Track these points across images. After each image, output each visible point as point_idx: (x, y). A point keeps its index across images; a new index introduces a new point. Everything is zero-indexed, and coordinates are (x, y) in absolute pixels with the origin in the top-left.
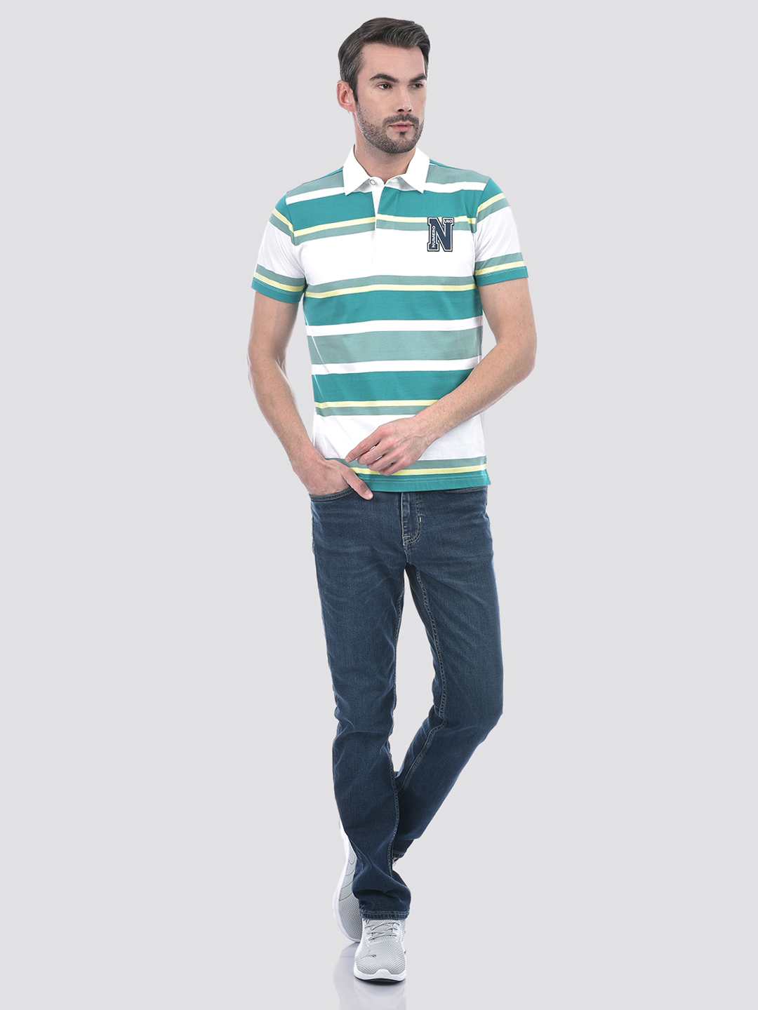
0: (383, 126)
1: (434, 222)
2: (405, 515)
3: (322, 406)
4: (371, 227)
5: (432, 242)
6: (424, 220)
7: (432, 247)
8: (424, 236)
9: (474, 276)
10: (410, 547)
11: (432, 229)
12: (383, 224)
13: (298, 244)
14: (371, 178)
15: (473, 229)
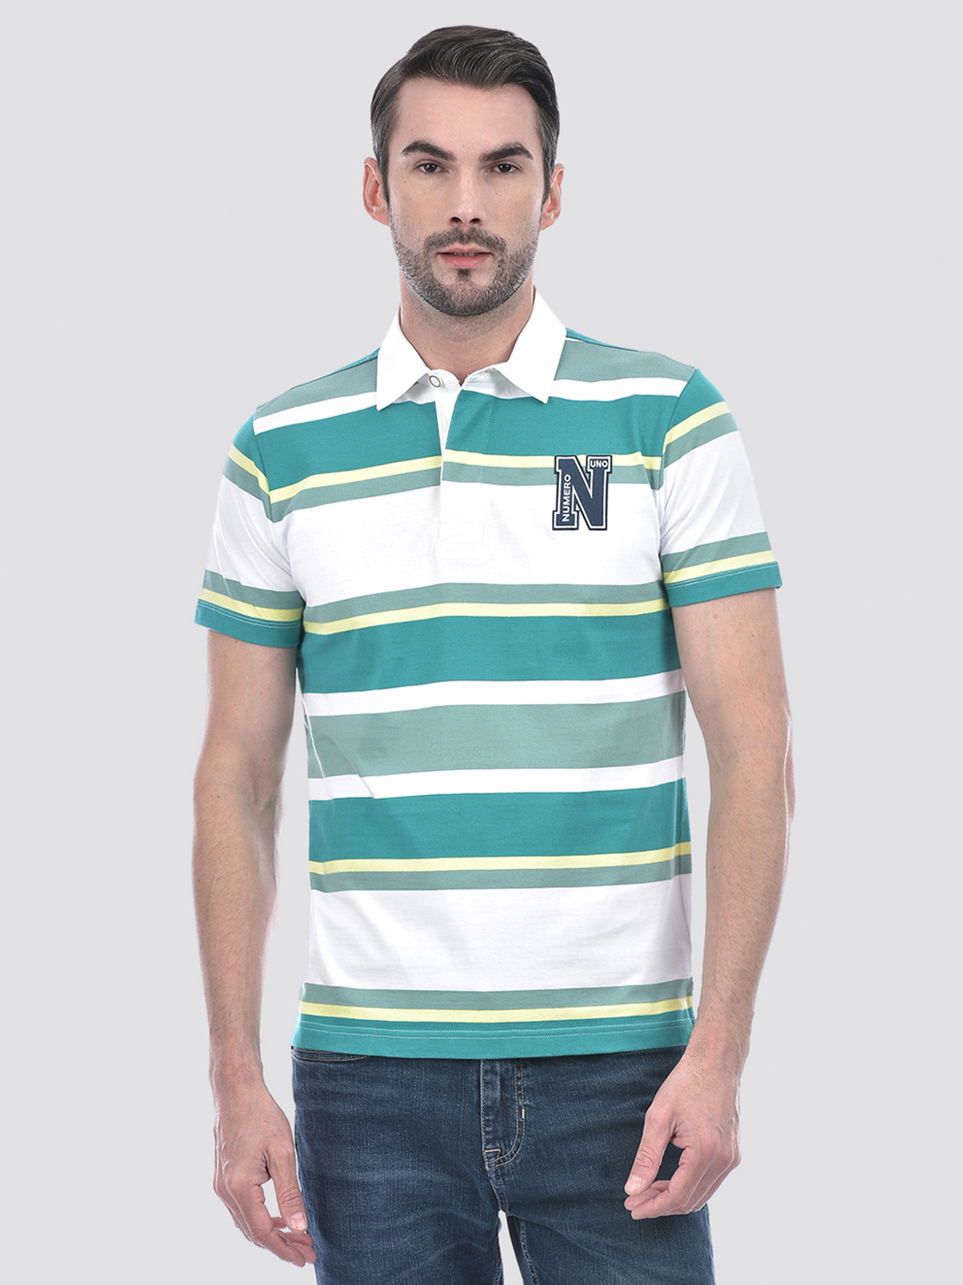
0: (426, 254)
1: (567, 466)
2: (489, 1103)
3: (321, 868)
4: (433, 478)
5: (562, 509)
6: (547, 462)
7: (562, 521)
8: (545, 497)
9: (662, 584)
10: (500, 1174)
11: (563, 482)
12: (459, 473)
13: (280, 519)
14: (431, 373)
15: (654, 480)
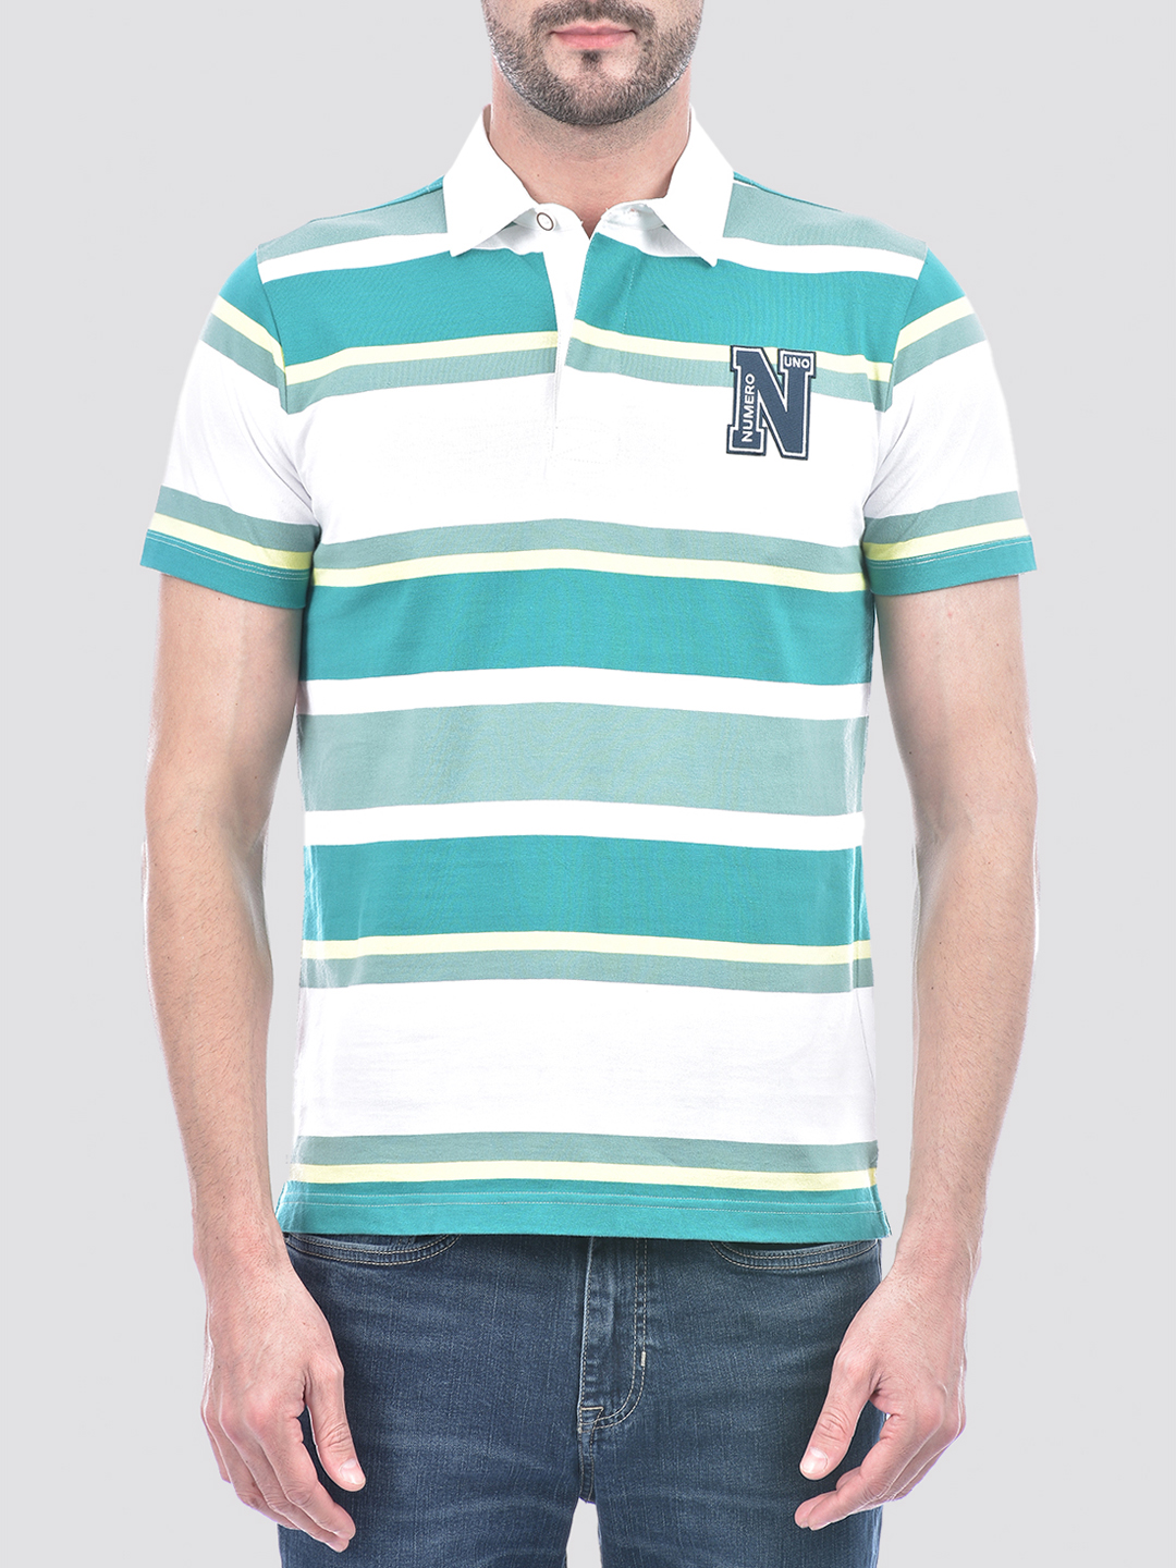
0: (534, 35)
1: (749, 363)
2: (595, 1341)
4: (545, 362)
5: (741, 424)
6: (720, 354)
7: (742, 442)
10: (599, 1438)
11: (744, 384)
13: (300, 409)
14: (539, 208)
15: (880, 397)
